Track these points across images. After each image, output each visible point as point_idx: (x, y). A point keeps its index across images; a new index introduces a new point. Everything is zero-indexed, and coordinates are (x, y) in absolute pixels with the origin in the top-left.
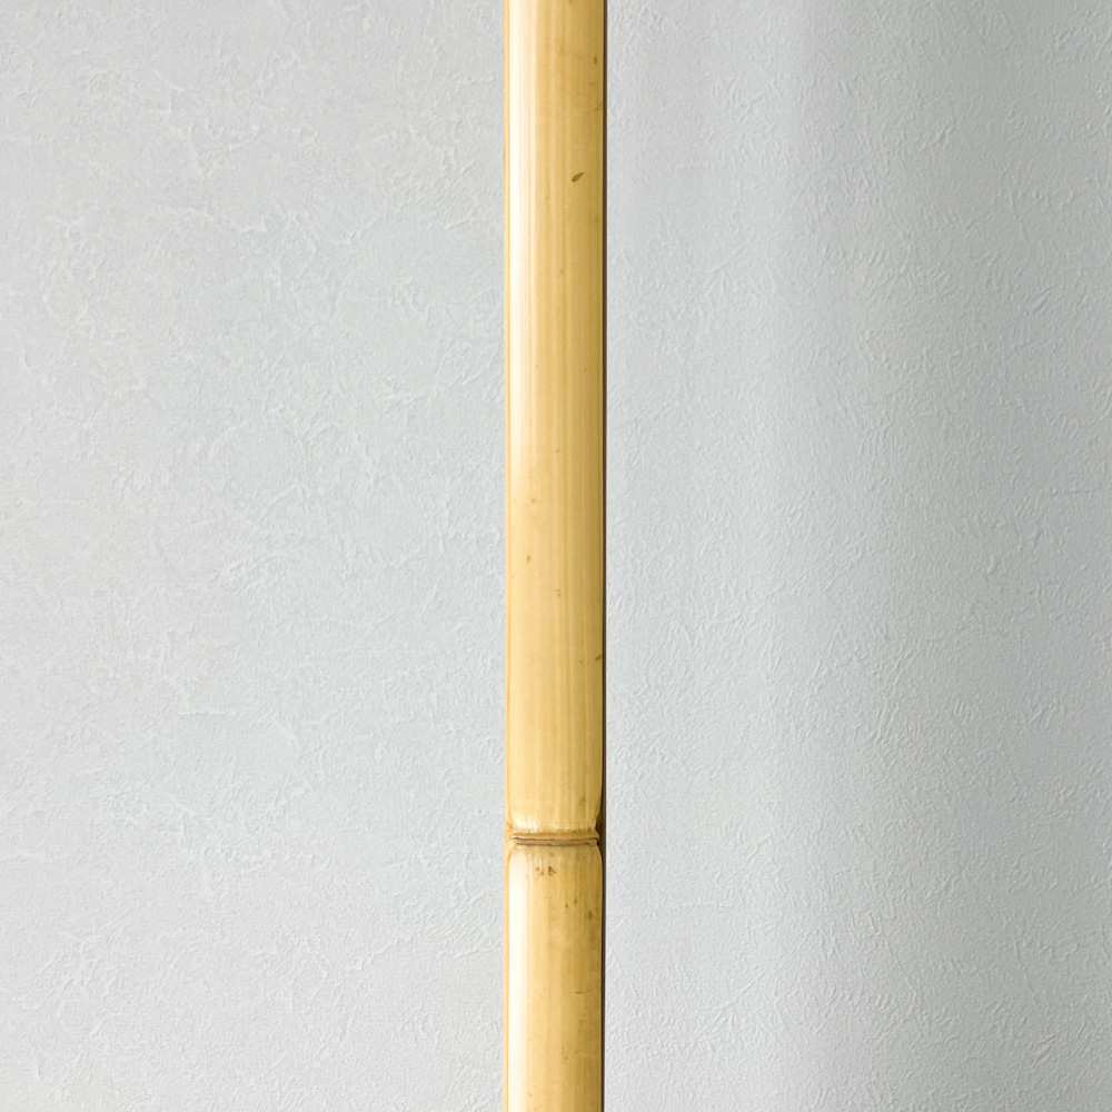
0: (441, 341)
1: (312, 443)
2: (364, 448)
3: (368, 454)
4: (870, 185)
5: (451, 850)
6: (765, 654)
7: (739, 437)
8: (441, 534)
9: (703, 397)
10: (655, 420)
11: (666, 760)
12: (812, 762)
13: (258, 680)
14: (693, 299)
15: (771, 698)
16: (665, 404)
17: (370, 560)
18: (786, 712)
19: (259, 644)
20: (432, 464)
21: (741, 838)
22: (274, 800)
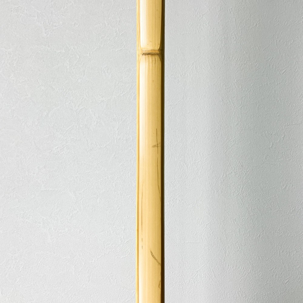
0: (115, 83)
1: (78, 113)
2: (93, 114)
3: (94, 115)
4: (236, 38)
5: (119, 228)
6: (208, 171)
7: (200, 110)
8: (115, 138)
9: (190, 98)
10: (176, 105)
11: (180, 201)
12: (221, 201)
13: (63, 180)
14: (186, 71)
15: (210, 183)
16: (179, 100)
17: (95, 146)
18: (214, 187)
19: (64, 170)
20: (113, 118)
21: (202, 223)
22: (68, 214)
